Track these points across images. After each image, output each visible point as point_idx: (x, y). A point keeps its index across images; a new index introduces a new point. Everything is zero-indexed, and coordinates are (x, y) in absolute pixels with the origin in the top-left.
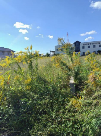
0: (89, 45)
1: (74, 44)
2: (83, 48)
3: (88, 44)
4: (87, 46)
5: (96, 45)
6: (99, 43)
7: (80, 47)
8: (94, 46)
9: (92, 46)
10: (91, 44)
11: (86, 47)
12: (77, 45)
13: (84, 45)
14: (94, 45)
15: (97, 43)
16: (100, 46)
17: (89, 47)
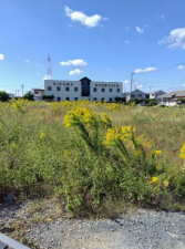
0: (104, 87)
1: (81, 82)
2: (95, 90)
4: (101, 87)
6: (118, 86)
7: (89, 88)
8: (111, 90)
9: (107, 89)
10: (106, 85)
11: (99, 89)
12: (84, 84)
13: (96, 85)
14: (111, 87)
15: (115, 85)
16: (118, 90)
17: (103, 90)
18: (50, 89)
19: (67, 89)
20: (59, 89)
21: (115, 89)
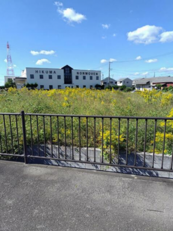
0: (85, 75)
1: (63, 70)
2: (77, 78)
3: (83, 73)
4: (82, 75)
5: (93, 75)
6: (97, 74)
7: (71, 76)
8: (91, 78)
9: (88, 77)
10: (86, 73)
11: (81, 77)
12: (66, 72)
13: (78, 73)
14: (91, 75)
15: (94, 73)
16: (97, 78)
17: (84, 78)
18: (32, 77)
19: (50, 77)
20: (41, 77)
21: (94, 77)
